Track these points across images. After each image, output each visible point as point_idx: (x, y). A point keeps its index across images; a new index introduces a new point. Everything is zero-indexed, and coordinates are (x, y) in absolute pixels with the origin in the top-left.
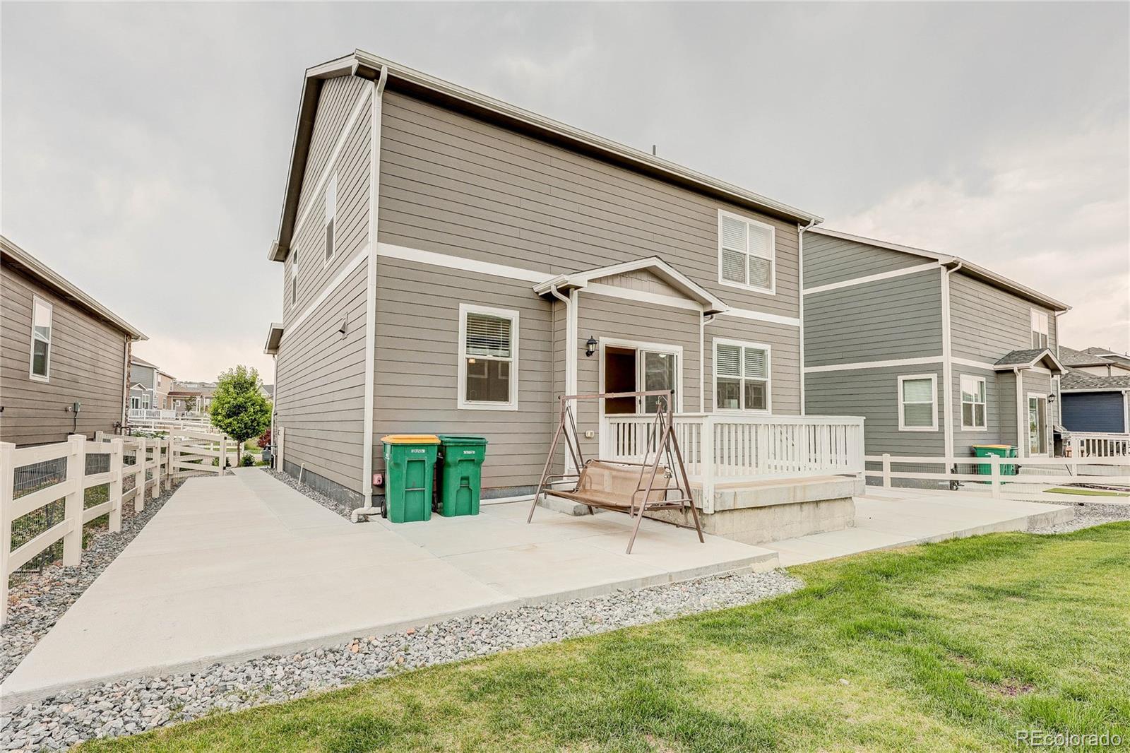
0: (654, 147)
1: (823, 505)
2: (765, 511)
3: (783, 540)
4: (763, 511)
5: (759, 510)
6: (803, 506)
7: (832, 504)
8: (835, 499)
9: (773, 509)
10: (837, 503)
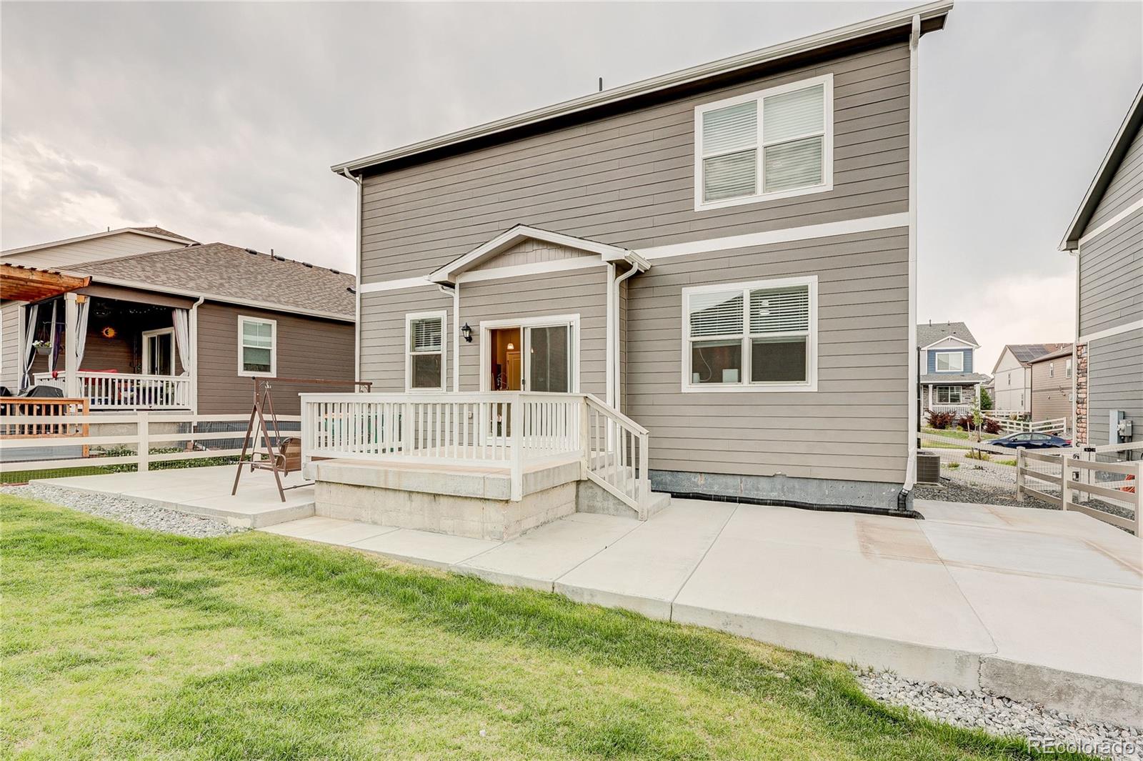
0: (601, 79)
1: (442, 500)
2: (364, 490)
3: (386, 526)
4: (361, 489)
5: (356, 489)
6: (414, 496)
7: (459, 501)
8: (466, 497)
9: (372, 491)
10: (467, 502)
